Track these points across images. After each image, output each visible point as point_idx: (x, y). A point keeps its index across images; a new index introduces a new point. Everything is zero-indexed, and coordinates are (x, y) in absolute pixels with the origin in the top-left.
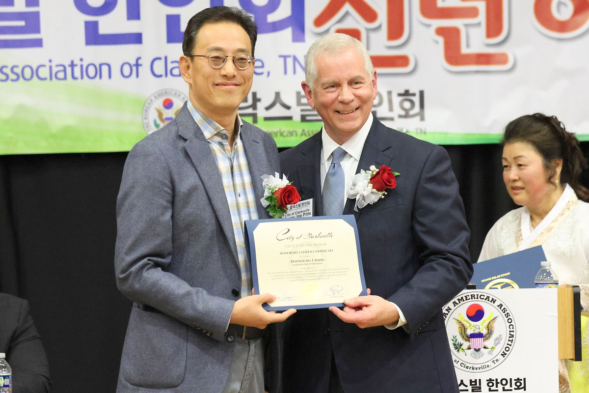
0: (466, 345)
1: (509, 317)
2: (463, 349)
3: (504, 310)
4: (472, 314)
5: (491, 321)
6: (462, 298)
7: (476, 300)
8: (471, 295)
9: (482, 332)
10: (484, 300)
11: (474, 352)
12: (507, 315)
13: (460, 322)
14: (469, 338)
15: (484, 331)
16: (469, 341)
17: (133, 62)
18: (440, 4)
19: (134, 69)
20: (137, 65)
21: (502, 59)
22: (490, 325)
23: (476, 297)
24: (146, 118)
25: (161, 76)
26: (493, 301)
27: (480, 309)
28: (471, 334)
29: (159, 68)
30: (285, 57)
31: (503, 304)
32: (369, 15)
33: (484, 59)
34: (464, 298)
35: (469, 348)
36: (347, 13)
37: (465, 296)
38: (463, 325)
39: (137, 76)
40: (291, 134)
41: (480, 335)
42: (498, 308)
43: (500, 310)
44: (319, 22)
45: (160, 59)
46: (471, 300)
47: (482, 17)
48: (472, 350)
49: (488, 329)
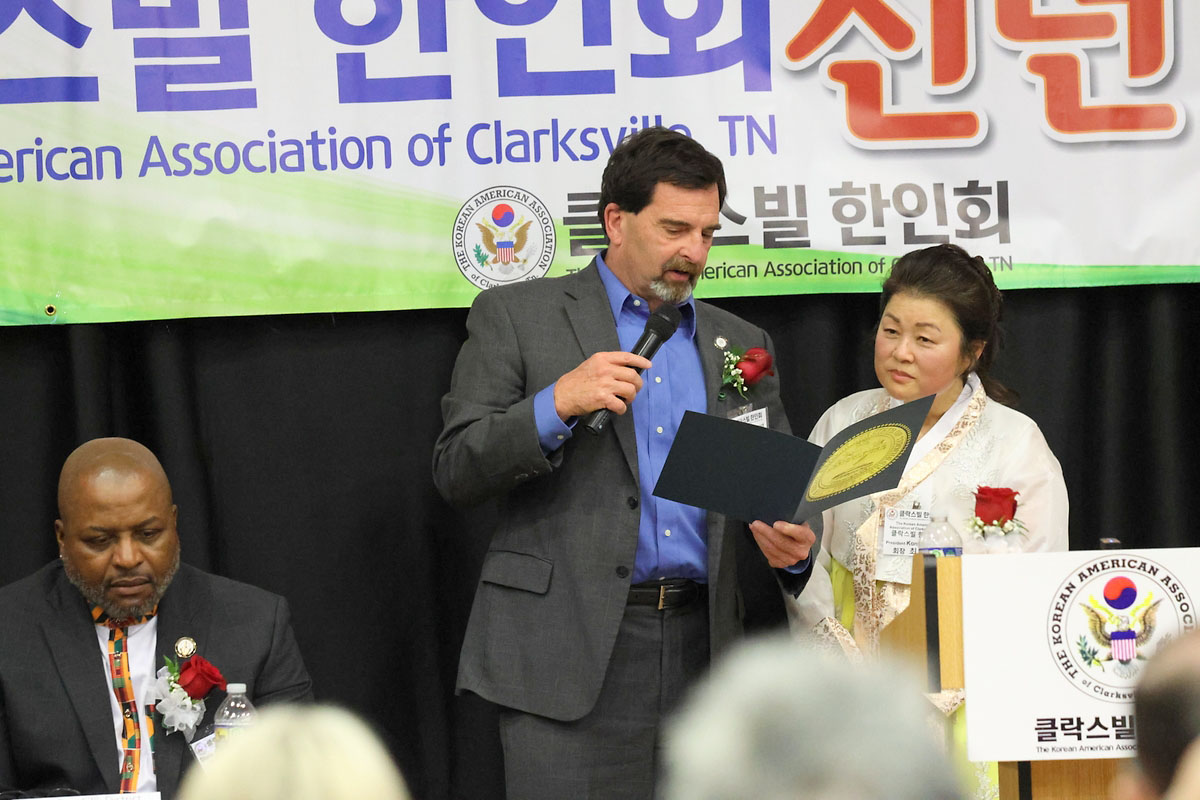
0: (1103, 652)
1: (1183, 601)
2: (1098, 661)
3: (1174, 588)
4: (1115, 594)
5: (1150, 608)
6: (1095, 566)
7: (1121, 568)
8: (1113, 561)
9: (1133, 629)
10: (1135, 570)
11: (1120, 665)
12: (1180, 597)
13: (1093, 611)
14: (1110, 640)
15: (1137, 628)
16: (1110, 645)
17: (433, 134)
18: (1037, 10)
19: (436, 146)
20: (442, 140)
21: (1162, 117)
22: (1147, 616)
23: (1121, 563)
24: (459, 245)
25: (489, 160)
26: (1154, 571)
27: (1128, 585)
28: (1113, 633)
29: (485, 144)
30: (731, 121)
31: (1170, 576)
32: (896, 33)
33: (1125, 118)
34: (1100, 567)
35: (1110, 659)
36: (853, 30)
37: (1102, 564)
38: (1098, 616)
39: (442, 162)
40: (745, 271)
41: (1129, 635)
42: (1163, 584)
43: (1167, 588)
44: (797, 49)
45: (486, 126)
46: (1111, 569)
47: (1121, 34)
48: (1115, 662)
49: (1145, 623)
